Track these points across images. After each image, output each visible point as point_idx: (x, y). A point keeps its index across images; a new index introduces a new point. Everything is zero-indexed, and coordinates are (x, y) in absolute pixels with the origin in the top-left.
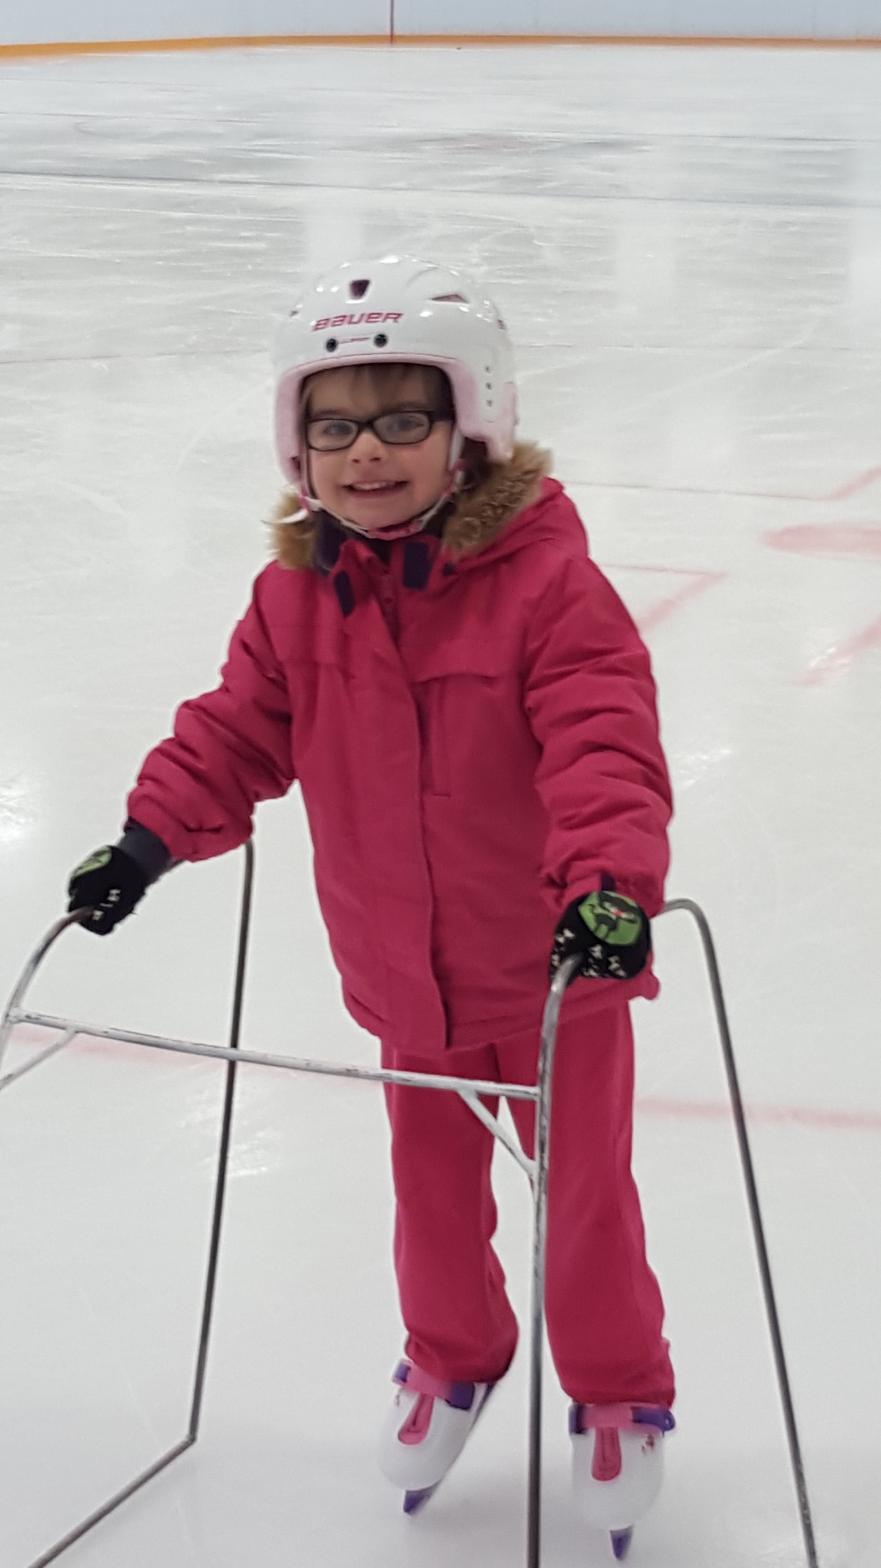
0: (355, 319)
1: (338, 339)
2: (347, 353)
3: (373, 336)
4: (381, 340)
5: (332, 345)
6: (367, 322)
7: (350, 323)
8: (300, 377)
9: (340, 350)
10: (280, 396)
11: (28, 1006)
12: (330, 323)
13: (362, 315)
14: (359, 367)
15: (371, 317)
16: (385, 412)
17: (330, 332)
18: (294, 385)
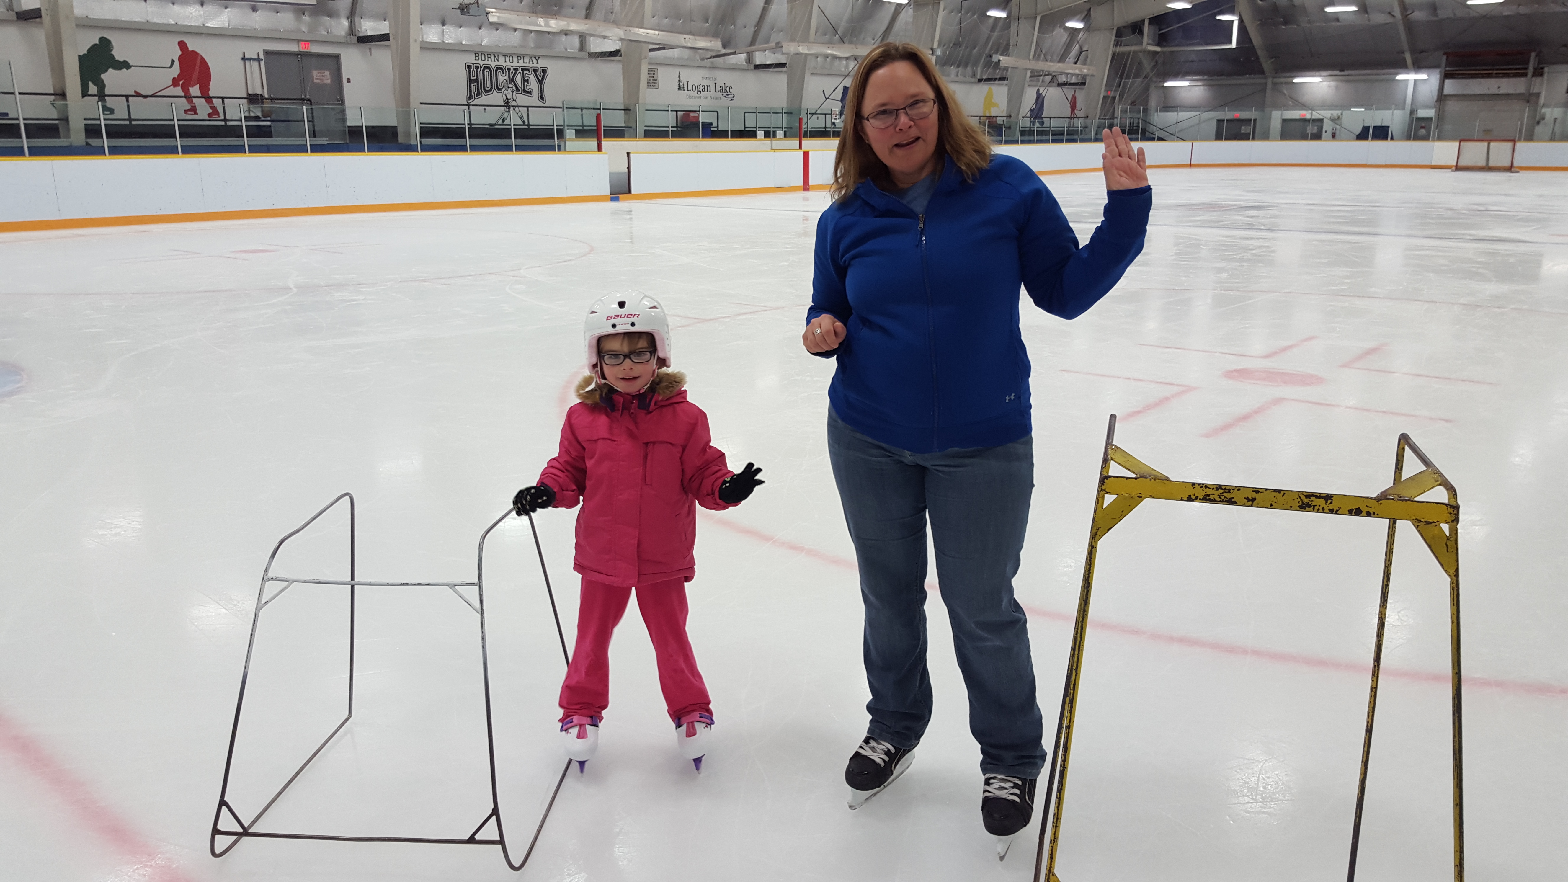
0: (623, 316)
1: (617, 324)
2: (620, 329)
3: (630, 323)
4: (633, 324)
5: (614, 326)
6: (627, 317)
7: (621, 318)
8: (596, 339)
9: (618, 327)
10: (590, 346)
11: (270, 574)
12: (613, 317)
13: (625, 315)
14: (625, 334)
15: (628, 316)
16: (631, 353)
17: (613, 321)
18: (595, 342)
